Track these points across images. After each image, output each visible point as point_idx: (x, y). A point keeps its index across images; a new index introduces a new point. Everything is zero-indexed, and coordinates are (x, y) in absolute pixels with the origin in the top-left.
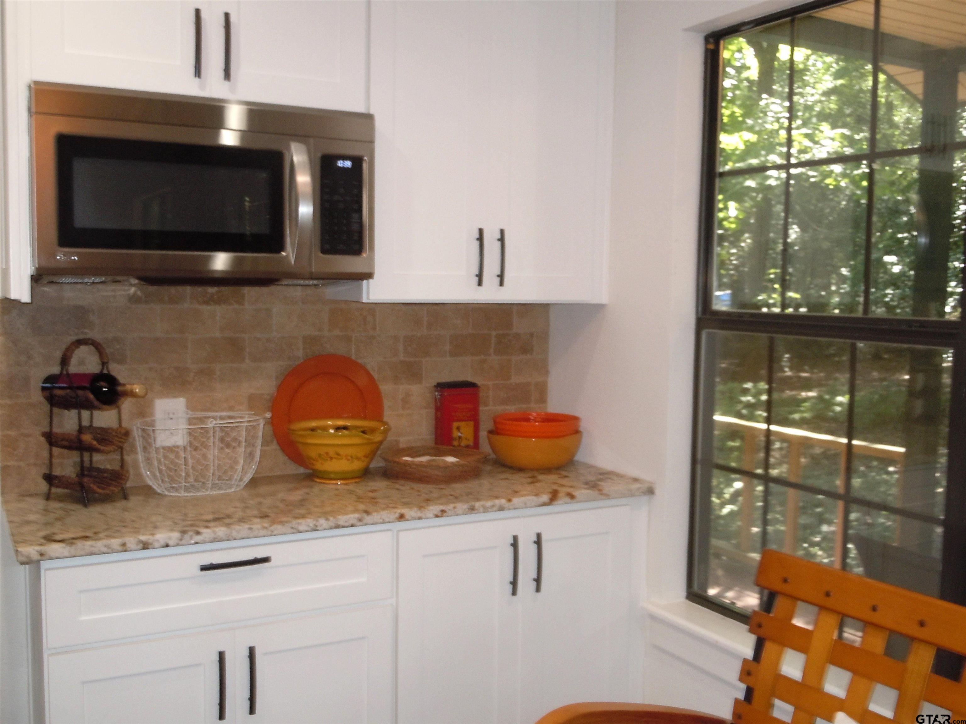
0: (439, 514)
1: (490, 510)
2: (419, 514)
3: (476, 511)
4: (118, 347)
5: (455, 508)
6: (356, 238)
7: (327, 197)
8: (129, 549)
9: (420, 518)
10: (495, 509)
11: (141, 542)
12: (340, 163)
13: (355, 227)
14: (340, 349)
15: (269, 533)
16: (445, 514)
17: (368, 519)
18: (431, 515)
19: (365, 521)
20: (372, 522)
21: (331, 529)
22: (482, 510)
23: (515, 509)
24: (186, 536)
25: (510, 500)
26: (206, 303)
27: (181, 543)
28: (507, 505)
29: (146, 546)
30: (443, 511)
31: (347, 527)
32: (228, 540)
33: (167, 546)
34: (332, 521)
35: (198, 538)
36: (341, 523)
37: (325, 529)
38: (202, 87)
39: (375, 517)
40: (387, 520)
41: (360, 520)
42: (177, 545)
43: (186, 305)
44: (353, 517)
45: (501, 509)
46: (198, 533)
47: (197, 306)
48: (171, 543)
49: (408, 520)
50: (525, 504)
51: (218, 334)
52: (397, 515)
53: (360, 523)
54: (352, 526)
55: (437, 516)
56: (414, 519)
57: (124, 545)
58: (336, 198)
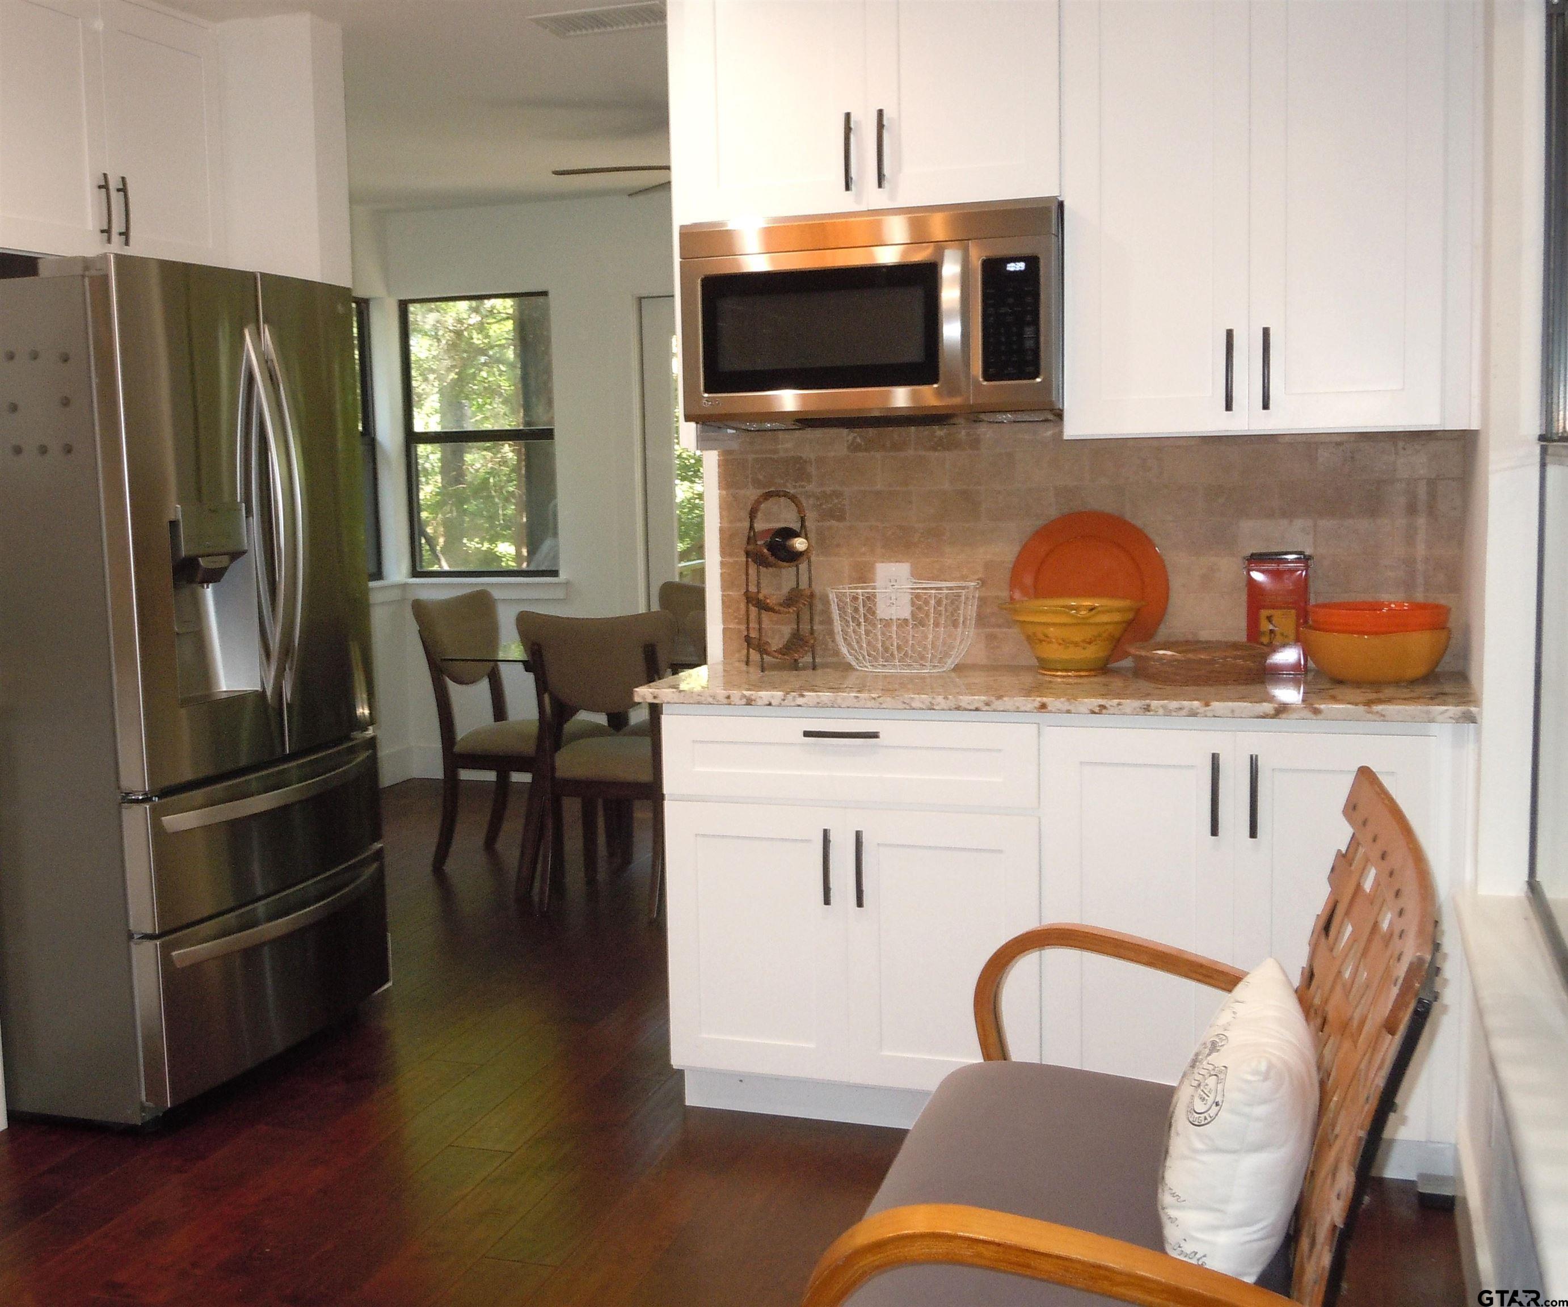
0: (1097, 710)
1: (1174, 714)
2: (1066, 706)
3: (1152, 713)
4: (836, 501)
5: (1119, 704)
6: (1029, 358)
7: (991, 310)
8: (733, 703)
9: (1068, 712)
10: (1184, 712)
11: (744, 696)
12: (1012, 267)
13: (1029, 344)
14: (1107, 504)
15: (877, 705)
16: (1104, 711)
17: (998, 704)
18: (1084, 709)
19: (994, 706)
20: (1002, 709)
21: (950, 710)
22: (1161, 711)
23: (1215, 716)
24: (790, 697)
25: (1207, 705)
26: (935, 449)
27: (783, 703)
28: (1202, 710)
29: (749, 702)
30: (1103, 707)
31: (971, 710)
32: (832, 707)
33: (770, 704)
34: (952, 702)
35: (800, 701)
36: (963, 704)
37: (943, 710)
38: (858, 198)
39: (1008, 702)
40: (1022, 709)
41: (987, 704)
42: (780, 705)
43: (911, 452)
44: (979, 699)
45: (1193, 714)
46: (802, 696)
47: (923, 453)
48: (773, 703)
49: (1050, 712)
50: (1233, 711)
51: (947, 486)
52: (1037, 704)
53: (987, 708)
54: (977, 709)
55: (1093, 712)
56: (1060, 711)
57: (728, 697)
58: (1003, 310)
